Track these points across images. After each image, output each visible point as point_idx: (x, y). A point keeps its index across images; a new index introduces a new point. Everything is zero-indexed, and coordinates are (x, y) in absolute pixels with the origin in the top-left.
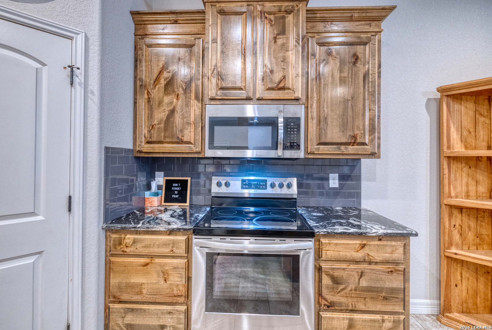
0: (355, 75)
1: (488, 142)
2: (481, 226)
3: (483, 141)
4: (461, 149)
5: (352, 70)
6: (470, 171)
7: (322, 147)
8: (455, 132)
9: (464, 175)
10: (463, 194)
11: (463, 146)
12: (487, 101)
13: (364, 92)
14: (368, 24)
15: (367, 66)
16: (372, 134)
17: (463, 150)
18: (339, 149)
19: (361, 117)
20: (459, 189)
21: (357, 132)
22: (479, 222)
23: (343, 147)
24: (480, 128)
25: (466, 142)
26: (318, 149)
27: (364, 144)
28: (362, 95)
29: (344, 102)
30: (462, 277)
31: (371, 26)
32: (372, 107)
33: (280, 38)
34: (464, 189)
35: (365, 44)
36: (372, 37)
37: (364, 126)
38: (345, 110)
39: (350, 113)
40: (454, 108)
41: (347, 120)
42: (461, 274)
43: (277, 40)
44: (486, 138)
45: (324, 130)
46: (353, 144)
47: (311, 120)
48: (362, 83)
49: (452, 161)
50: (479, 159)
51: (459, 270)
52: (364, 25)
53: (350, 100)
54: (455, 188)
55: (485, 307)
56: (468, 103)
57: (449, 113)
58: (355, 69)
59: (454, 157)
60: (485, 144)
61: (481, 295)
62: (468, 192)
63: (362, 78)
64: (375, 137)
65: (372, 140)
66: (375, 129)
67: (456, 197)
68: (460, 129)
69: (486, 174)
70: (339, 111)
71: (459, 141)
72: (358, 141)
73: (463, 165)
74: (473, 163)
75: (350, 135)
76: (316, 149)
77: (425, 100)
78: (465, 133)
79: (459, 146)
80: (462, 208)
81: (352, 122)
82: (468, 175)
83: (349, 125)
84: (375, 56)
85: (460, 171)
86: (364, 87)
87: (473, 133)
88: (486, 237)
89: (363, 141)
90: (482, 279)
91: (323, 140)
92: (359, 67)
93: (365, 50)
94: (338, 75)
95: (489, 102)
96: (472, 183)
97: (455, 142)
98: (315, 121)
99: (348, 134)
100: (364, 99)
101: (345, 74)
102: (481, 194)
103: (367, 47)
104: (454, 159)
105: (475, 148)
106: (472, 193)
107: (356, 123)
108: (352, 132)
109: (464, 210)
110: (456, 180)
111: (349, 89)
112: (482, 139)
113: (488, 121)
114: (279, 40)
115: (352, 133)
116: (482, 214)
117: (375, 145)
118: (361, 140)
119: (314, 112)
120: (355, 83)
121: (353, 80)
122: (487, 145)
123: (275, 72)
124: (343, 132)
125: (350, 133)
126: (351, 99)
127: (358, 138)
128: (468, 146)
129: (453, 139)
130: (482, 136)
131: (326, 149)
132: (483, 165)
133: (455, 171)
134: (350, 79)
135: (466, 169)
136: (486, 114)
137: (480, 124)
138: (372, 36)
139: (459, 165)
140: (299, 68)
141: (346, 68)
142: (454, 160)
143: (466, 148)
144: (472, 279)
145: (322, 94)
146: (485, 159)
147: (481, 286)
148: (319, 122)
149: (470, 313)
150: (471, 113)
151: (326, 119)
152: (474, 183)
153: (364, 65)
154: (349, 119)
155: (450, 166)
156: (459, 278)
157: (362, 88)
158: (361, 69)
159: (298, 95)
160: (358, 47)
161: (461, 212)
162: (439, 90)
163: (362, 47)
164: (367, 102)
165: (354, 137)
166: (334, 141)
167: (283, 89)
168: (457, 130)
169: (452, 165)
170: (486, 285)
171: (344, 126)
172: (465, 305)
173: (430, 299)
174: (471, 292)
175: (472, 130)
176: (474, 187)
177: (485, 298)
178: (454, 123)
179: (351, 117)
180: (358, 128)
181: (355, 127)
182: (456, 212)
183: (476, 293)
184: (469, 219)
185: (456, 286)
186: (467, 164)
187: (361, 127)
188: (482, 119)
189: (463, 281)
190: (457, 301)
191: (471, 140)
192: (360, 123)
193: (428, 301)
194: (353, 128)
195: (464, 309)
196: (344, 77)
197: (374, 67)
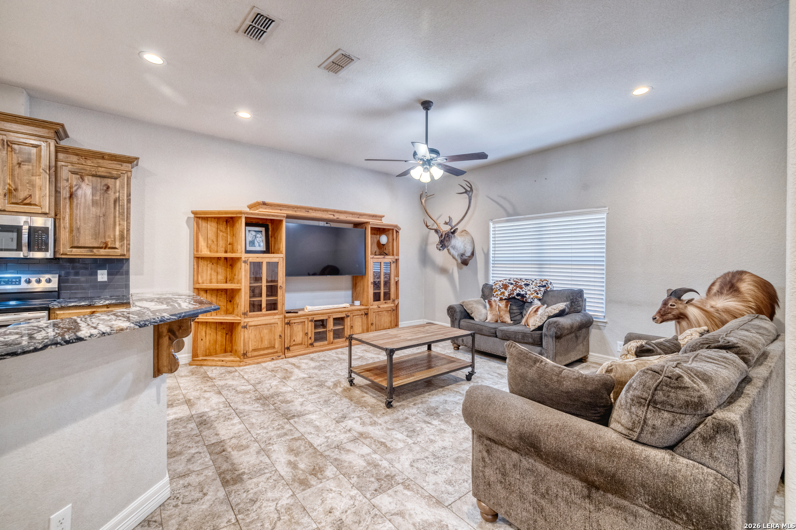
0: (106, 199)
1: (225, 248)
2: (220, 300)
3: (222, 247)
4: (207, 252)
5: (104, 196)
6: (213, 266)
7: (74, 250)
8: (203, 241)
9: (209, 269)
10: (208, 281)
11: (208, 250)
12: (225, 222)
13: (115, 212)
14: (119, 164)
15: (117, 194)
16: (121, 242)
17: (208, 253)
18: (92, 251)
19: (111, 229)
20: (205, 278)
21: (108, 240)
22: (218, 298)
23: (95, 250)
24: (220, 239)
25: (210, 247)
26: (71, 251)
27: (115, 248)
28: (113, 214)
29: (96, 218)
30: (206, 334)
31: (122, 166)
32: (122, 222)
33: (25, 165)
34: (209, 277)
35: (116, 178)
36: (121, 175)
37: (115, 236)
38: (97, 223)
39: (102, 226)
40: (202, 225)
41: (99, 231)
42: (206, 332)
43: (21, 166)
44: (224, 246)
45: (77, 237)
46: (105, 248)
47: (63, 229)
48: (113, 205)
49: (200, 260)
50: (219, 258)
51: (204, 329)
52: (116, 164)
53: (102, 217)
54: (202, 277)
55: (221, 350)
56: (212, 223)
57: (198, 229)
58: (106, 195)
59: (201, 257)
60: (223, 249)
61: (219, 343)
62: (211, 279)
63: (113, 202)
64: (124, 244)
65: (122, 246)
66: (124, 238)
67: (203, 283)
68: (207, 239)
69: (223, 268)
70: (91, 224)
71: (205, 247)
72: (109, 246)
73: (208, 262)
74: (215, 261)
75: (102, 242)
76: (69, 251)
77: (186, 218)
78: (210, 242)
79: (206, 250)
80: (207, 290)
81: (103, 232)
82: (211, 269)
83: (100, 234)
84: (124, 188)
85: (205, 267)
86: (115, 208)
87: (215, 242)
88: (223, 307)
89: (115, 246)
90: (219, 333)
91: (76, 245)
92: (110, 194)
93: (115, 183)
94: (91, 198)
95: (227, 223)
96: (214, 274)
97: (203, 248)
98: (67, 230)
99: (100, 241)
100: (115, 217)
101: (98, 198)
102: (220, 281)
103: (118, 181)
104: (203, 258)
105: (217, 252)
106: (214, 280)
107: (107, 234)
109: (208, 291)
110: (203, 272)
111: (101, 209)
112: (221, 246)
113: (225, 235)
114: (24, 166)
115: (104, 241)
116: (220, 293)
117: (125, 249)
118: (112, 245)
119: (65, 223)
120: (106, 204)
121: (105, 203)
122: (224, 250)
123: (20, 190)
124: (95, 239)
125: (102, 240)
127: (109, 244)
128: (212, 250)
129: (201, 245)
130: (221, 244)
131: (79, 251)
132: (221, 262)
133: (203, 266)
134: (102, 202)
135: (210, 265)
136: (224, 230)
137: (220, 237)
138: (122, 173)
139: (205, 263)
140: (46, 190)
141: (98, 194)
142: (201, 259)
143: (210, 251)
144: (213, 334)
145: (75, 210)
146: (223, 259)
147: (219, 338)
148: (71, 231)
149: (211, 355)
150: (214, 229)
151: (78, 229)
152: (215, 274)
153: (115, 193)
154: (101, 231)
155: (199, 263)
156: (204, 334)
157: (113, 209)
158: (112, 195)
159: (46, 210)
160: (109, 180)
161: (206, 293)
162: (193, 212)
163: (113, 180)
164: (117, 219)
165: (106, 243)
166: (86, 245)
167: (29, 204)
168: (204, 240)
169: (200, 262)
170: (222, 336)
171: (96, 235)
172: (207, 351)
173: (188, 353)
174: (212, 342)
175: (215, 240)
176: (215, 277)
177: (221, 345)
178: (202, 235)
179: (103, 229)
180: (109, 237)
181: (107, 236)
182: (202, 293)
183: (216, 342)
184: (212, 297)
185: (202, 340)
186: (211, 262)
187: (112, 236)
188: (221, 234)
189: (207, 336)
190: (202, 349)
191: (214, 247)
192: (111, 233)
193: (187, 355)
194: (104, 237)
195: (207, 354)
196: (96, 200)
197: (124, 196)
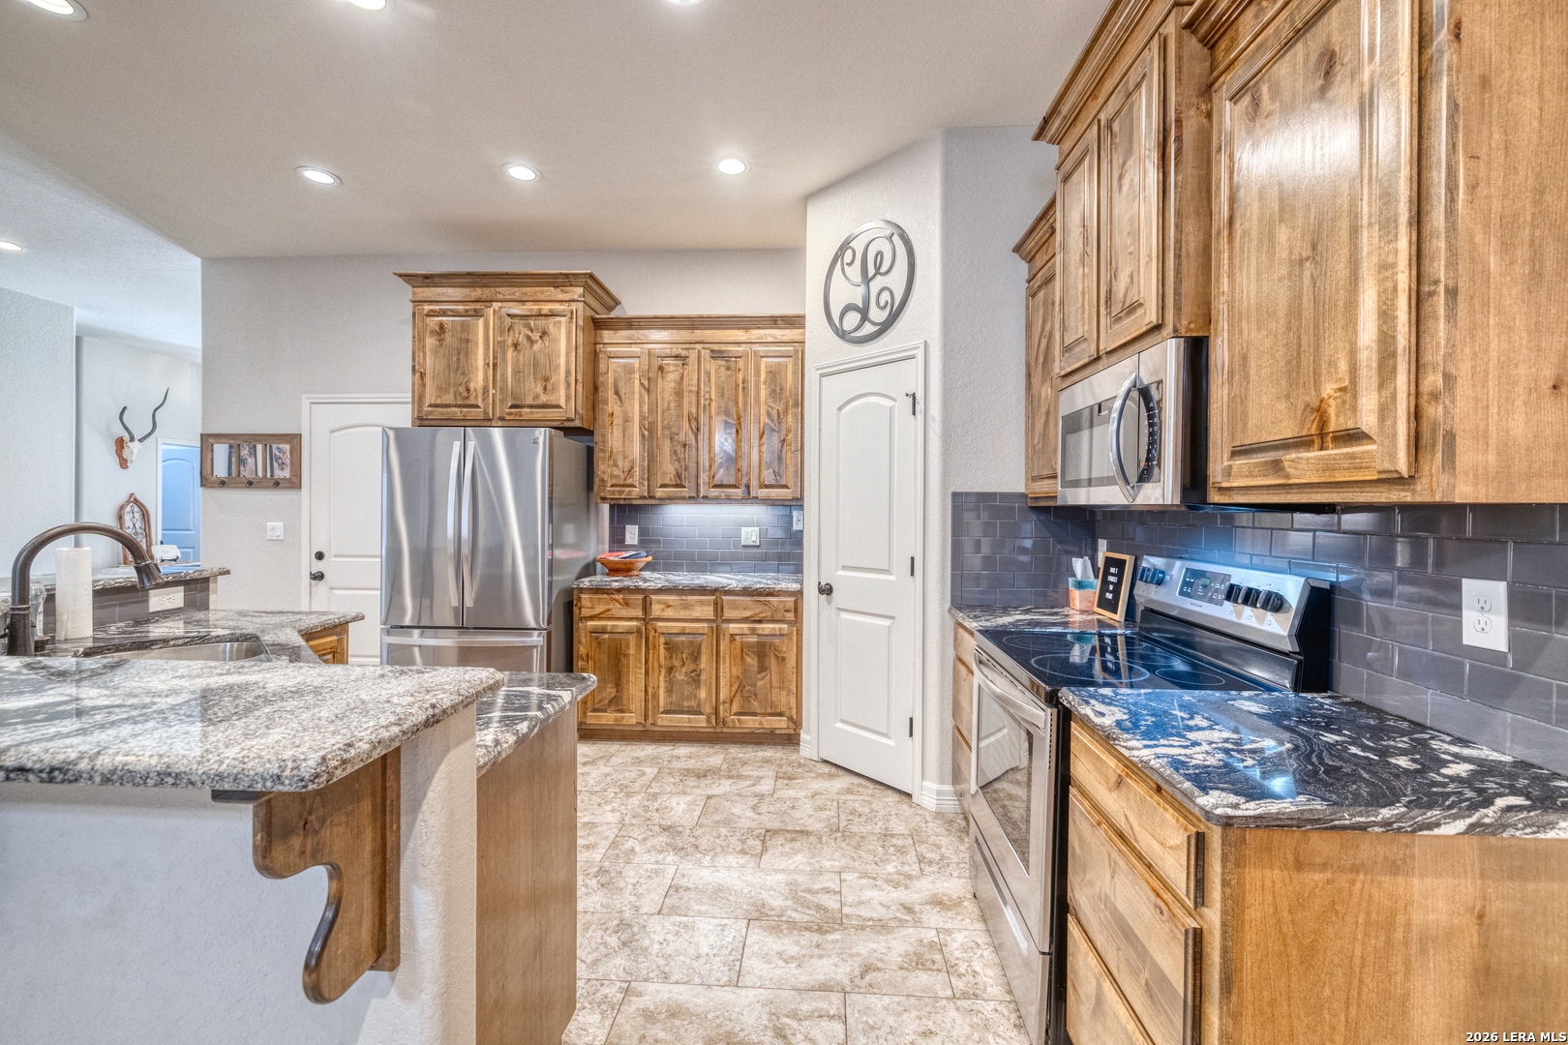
7: (1236, 464)
16: (1384, 384)
18: (1277, 466)
19: (1342, 317)
21: (1328, 387)
26: (1229, 472)
27: (1354, 436)
29: (1290, 275)
33: (1127, 171)
37: (1355, 353)
38: (1294, 305)
39: (1307, 312)
41: (1300, 346)
43: (1122, 180)
46: (1321, 440)
47: (1214, 375)
53: (1307, 259)
65: (1384, 414)
72: (1334, 425)
75: (1307, 405)
76: (1224, 472)
81: (1312, 350)
83: (1304, 362)
89: (1351, 425)
91: (1239, 441)
99: (1302, 401)
107: (1327, 351)
108: (1313, 393)
111: (1304, 214)
114: (1125, 179)
115: (1312, 398)
117: (1395, 435)
118: (1342, 420)
119: (1219, 344)
123: (1120, 269)
124: (1287, 396)
125: (1308, 398)
126: (1309, 253)
127: (1332, 412)
131: (1246, 471)
140: (1151, 234)
151: (1244, 359)
154: (1304, 341)
160: (1335, 10)
165: (1318, 409)
167: (1132, 310)
171: (1289, 374)
179: (1311, 330)
180: (1333, 368)
181: (1324, 368)
187: (1344, 363)
192: (1340, 344)
194: (1315, 373)
